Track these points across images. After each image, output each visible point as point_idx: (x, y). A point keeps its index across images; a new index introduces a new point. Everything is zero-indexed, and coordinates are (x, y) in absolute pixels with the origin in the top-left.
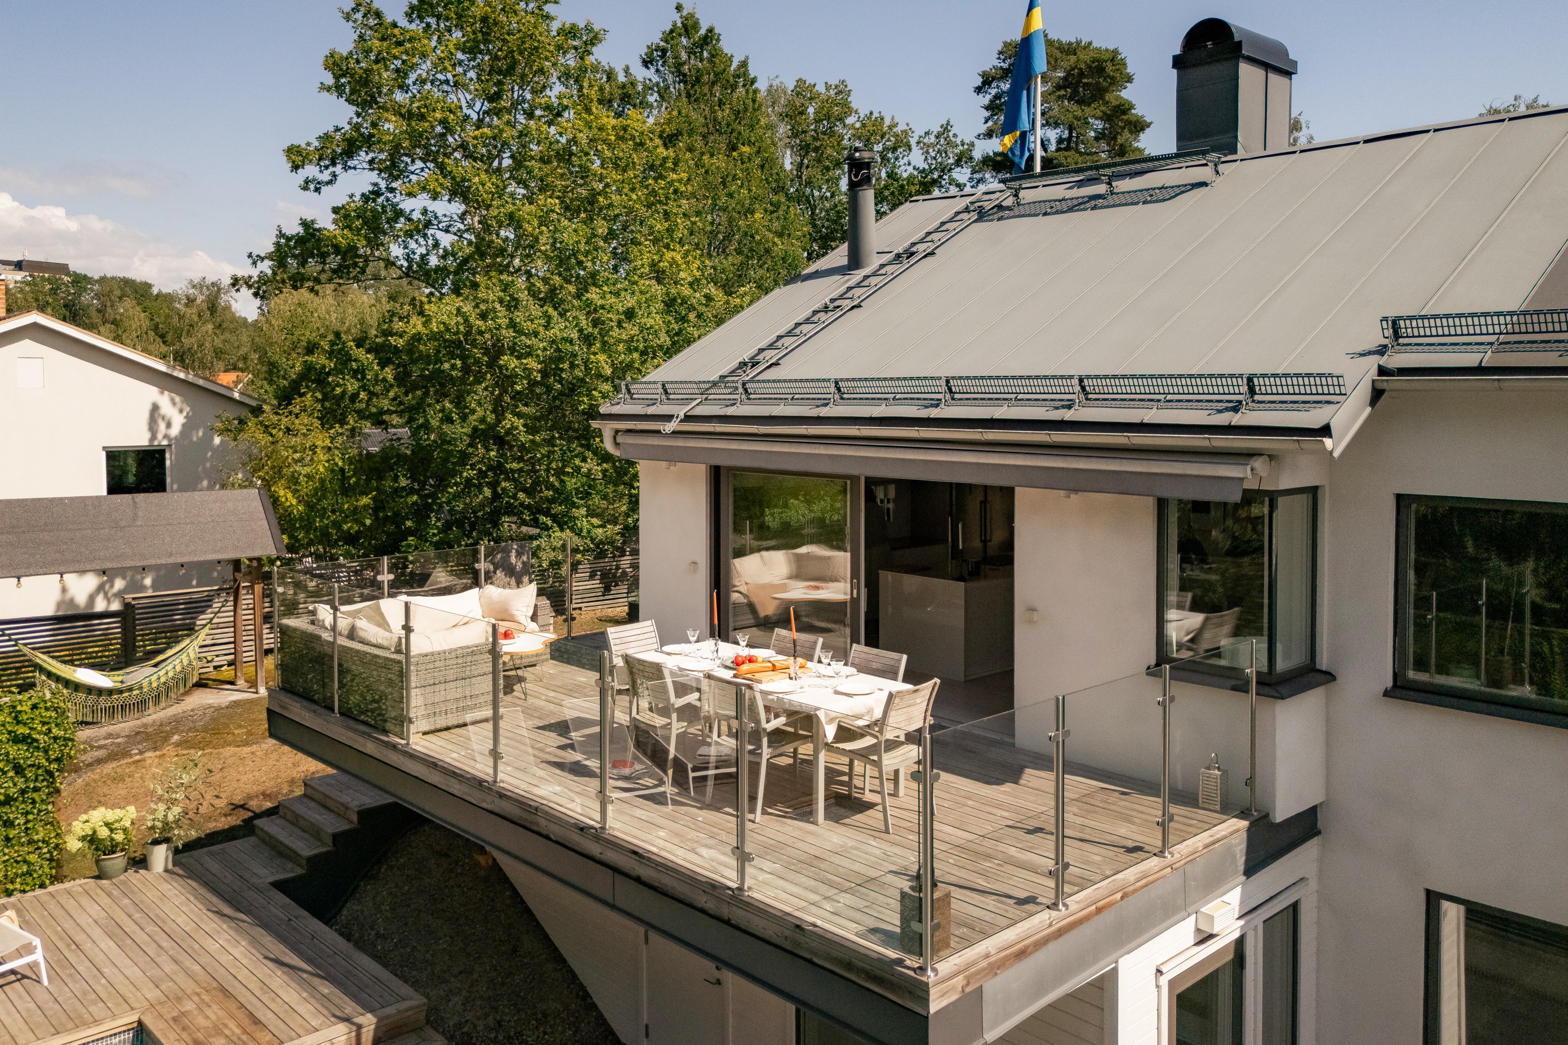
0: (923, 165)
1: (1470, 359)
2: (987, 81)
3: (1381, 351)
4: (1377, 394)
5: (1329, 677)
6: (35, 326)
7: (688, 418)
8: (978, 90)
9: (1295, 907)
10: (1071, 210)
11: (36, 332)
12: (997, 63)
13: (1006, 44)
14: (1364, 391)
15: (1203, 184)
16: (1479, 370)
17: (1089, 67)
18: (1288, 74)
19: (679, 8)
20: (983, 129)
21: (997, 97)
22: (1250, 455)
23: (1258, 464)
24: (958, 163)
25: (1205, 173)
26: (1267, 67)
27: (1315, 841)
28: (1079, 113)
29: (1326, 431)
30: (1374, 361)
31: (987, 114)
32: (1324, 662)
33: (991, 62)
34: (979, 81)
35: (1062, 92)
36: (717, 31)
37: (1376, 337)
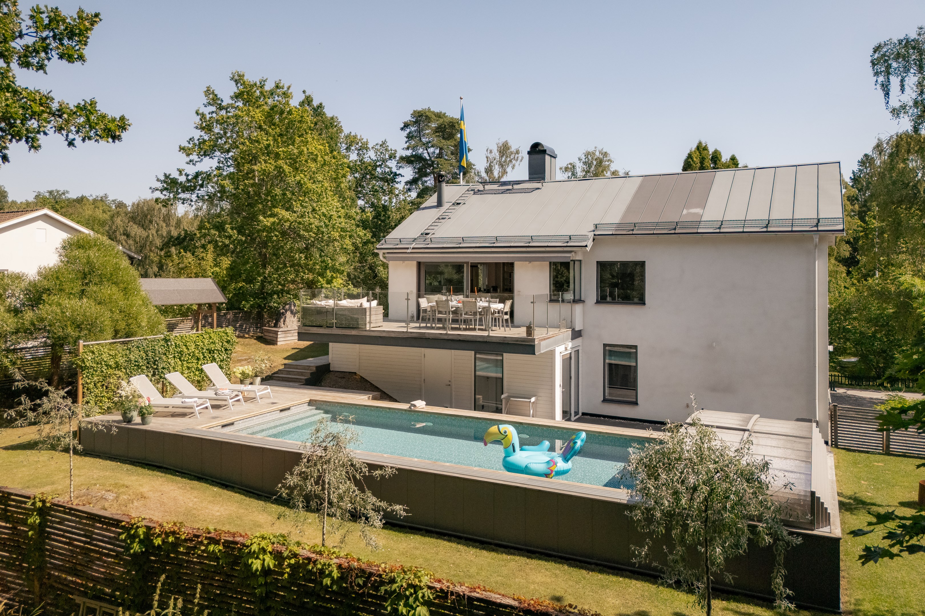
0: (374, 158)
1: (611, 233)
2: (406, 125)
3: (594, 231)
4: (594, 239)
5: (583, 301)
6: (46, 215)
7: (413, 248)
8: (402, 129)
9: (578, 351)
10: (502, 193)
11: (46, 218)
12: (410, 119)
13: (414, 111)
14: (591, 239)
15: (539, 189)
16: (612, 235)
17: (448, 125)
18: (555, 158)
19: (304, 92)
20: (406, 146)
21: (410, 133)
22: (571, 252)
23: (573, 253)
24: (390, 158)
25: (539, 185)
26: (551, 156)
27: (581, 338)
28: (445, 143)
29: (586, 246)
30: (593, 233)
31: (407, 140)
32: (583, 299)
33: (408, 118)
34: (402, 125)
35: (438, 134)
36: (323, 105)
37: (593, 228)
